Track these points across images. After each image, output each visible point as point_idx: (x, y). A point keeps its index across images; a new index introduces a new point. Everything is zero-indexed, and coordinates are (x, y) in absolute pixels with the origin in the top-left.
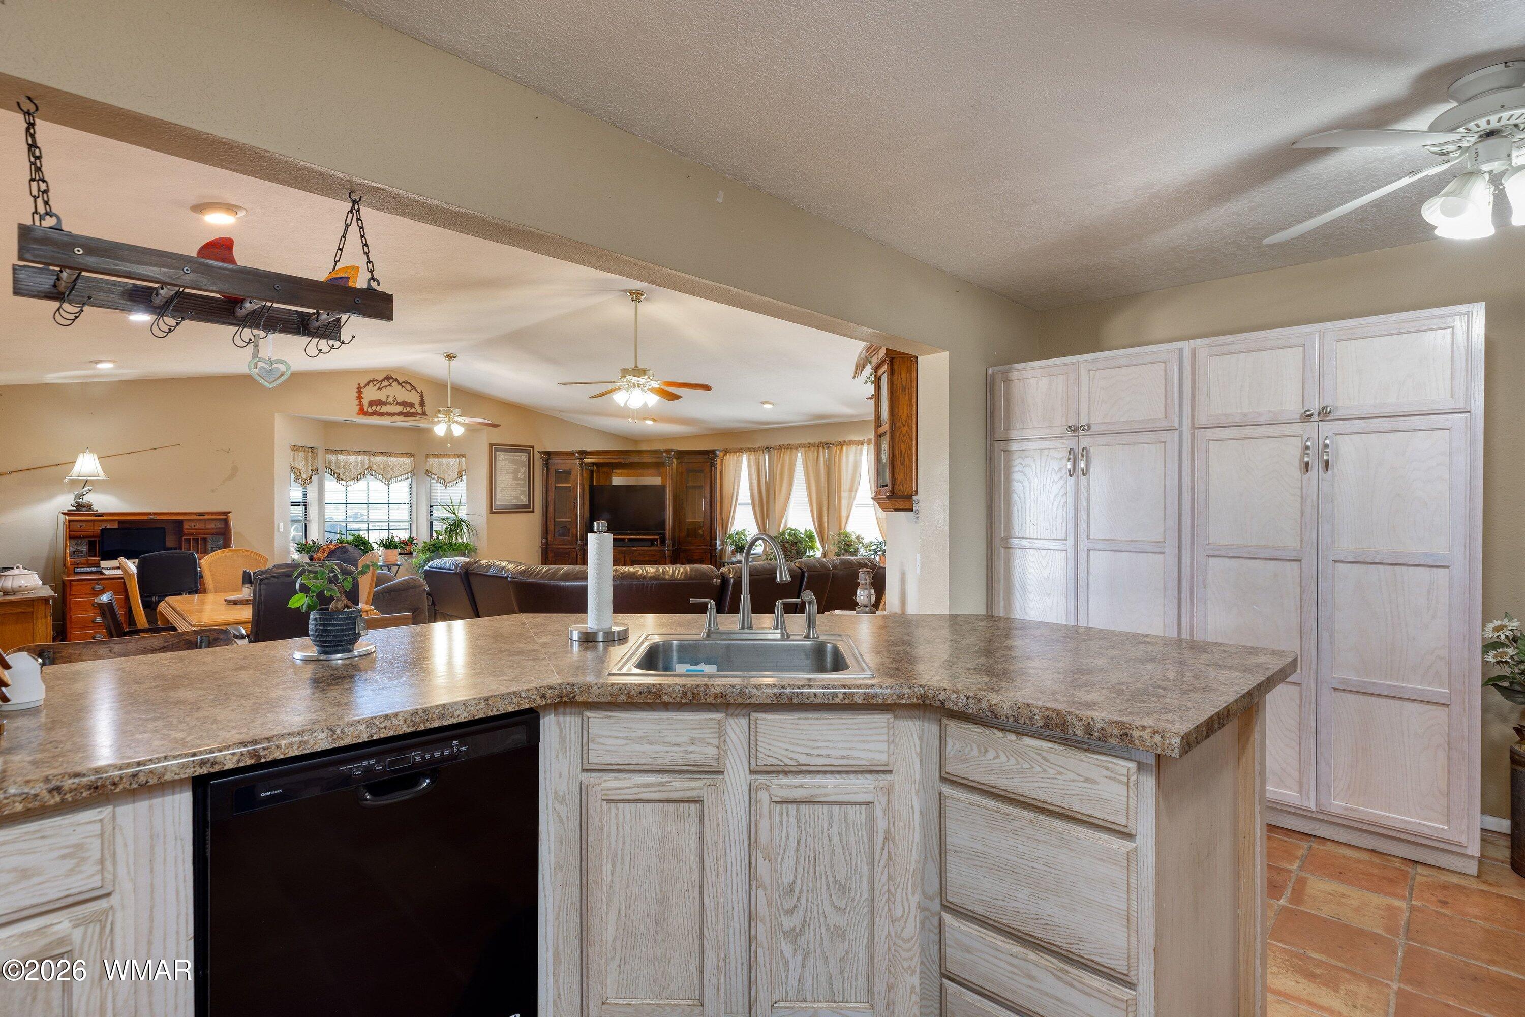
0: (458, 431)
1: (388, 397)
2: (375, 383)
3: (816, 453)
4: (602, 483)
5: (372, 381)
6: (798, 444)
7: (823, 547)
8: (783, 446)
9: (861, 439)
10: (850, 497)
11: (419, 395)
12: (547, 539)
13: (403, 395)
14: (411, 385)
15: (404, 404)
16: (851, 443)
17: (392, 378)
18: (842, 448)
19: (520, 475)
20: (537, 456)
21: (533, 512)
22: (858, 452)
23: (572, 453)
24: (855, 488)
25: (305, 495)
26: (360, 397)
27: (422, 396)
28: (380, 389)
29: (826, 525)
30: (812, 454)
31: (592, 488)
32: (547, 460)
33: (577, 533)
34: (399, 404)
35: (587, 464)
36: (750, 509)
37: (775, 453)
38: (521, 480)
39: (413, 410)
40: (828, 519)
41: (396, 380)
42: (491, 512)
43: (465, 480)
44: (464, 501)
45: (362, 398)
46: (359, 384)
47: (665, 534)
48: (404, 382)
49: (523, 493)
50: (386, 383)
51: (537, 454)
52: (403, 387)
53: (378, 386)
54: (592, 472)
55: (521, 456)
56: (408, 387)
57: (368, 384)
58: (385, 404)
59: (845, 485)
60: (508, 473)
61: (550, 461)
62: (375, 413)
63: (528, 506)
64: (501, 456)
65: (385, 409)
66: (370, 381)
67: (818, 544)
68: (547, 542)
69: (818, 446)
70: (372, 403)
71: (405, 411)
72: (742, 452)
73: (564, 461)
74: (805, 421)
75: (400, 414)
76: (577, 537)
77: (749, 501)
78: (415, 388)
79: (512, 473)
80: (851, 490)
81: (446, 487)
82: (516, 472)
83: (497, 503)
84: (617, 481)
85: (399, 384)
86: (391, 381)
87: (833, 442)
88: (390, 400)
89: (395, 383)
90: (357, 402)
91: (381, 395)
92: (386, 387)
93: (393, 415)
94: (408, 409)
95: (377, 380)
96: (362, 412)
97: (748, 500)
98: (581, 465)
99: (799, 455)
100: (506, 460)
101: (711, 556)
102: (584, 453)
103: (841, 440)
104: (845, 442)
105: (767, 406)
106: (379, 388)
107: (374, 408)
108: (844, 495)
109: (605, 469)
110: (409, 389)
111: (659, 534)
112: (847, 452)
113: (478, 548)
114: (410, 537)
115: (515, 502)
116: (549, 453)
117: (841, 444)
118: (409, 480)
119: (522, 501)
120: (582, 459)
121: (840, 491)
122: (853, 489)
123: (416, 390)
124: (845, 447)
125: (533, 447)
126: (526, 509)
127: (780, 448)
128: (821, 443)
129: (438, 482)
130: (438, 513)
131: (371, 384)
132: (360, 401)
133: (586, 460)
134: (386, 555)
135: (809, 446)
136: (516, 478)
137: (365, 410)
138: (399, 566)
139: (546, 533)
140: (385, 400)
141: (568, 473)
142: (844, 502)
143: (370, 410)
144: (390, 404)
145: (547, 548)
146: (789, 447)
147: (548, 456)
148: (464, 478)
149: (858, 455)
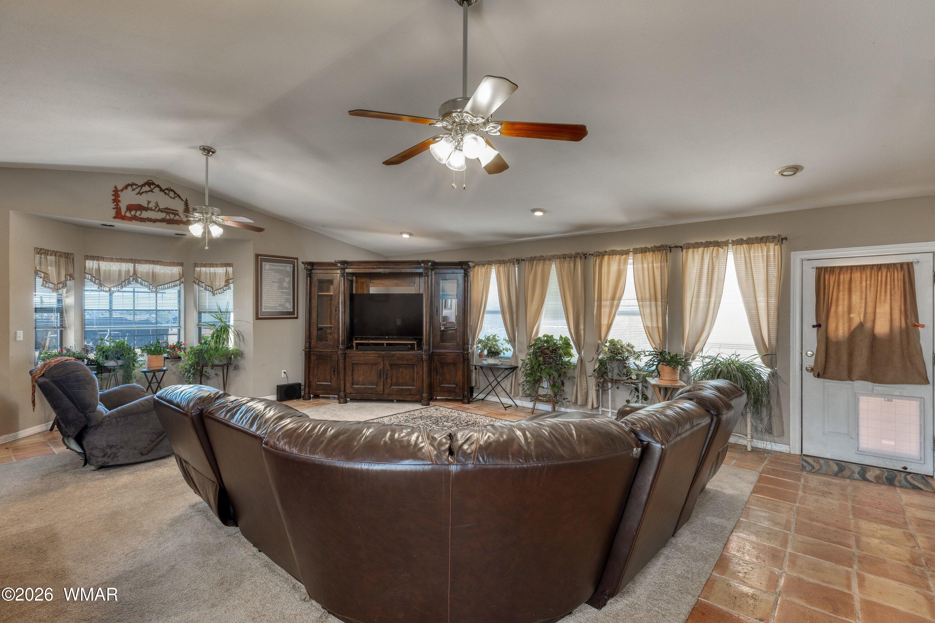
0: (216, 231)
1: (149, 202)
2: (134, 187)
3: (572, 265)
4: (360, 292)
5: (132, 185)
6: (552, 256)
7: (579, 353)
8: (535, 257)
9: (625, 249)
10: (612, 306)
11: (183, 203)
12: (310, 343)
13: (165, 201)
14: (175, 193)
15: (167, 210)
16: (613, 253)
17: (153, 184)
18: (602, 258)
19: (285, 284)
20: (301, 266)
21: (297, 318)
22: (622, 261)
23: (334, 264)
24: (617, 296)
25: (59, 301)
26: (116, 200)
27: (186, 204)
28: (140, 193)
29: (582, 332)
30: (567, 265)
31: (352, 297)
32: (311, 270)
33: (339, 338)
34: (161, 210)
35: (348, 273)
36: (500, 316)
37: (526, 266)
38: (287, 289)
39: (177, 218)
40: (584, 327)
41: (158, 186)
42: (258, 318)
43: (232, 289)
44: (231, 308)
45: (119, 201)
46: (116, 187)
47: (422, 339)
48: (167, 189)
49: (287, 300)
50: (147, 188)
51: (300, 263)
52: (166, 193)
53: (137, 190)
54: (352, 281)
55: (286, 267)
56: (172, 194)
57: (126, 187)
58: (146, 209)
59: (607, 294)
60: (273, 282)
61: (313, 271)
62: (134, 218)
63: (293, 313)
64: (267, 266)
65: (145, 215)
66: (129, 185)
67: (574, 351)
68: (310, 347)
69: (575, 257)
70: (130, 208)
71: (168, 217)
72: (491, 264)
73: (326, 271)
74: (564, 233)
75: (162, 220)
76: (338, 341)
77: (499, 309)
78: (178, 195)
79: (277, 282)
80: (613, 299)
81: (214, 294)
82: (281, 282)
83: (263, 310)
84: (373, 290)
85: (161, 190)
86: (152, 187)
87: (592, 253)
88: (152, 205)
89: (157, 190)
90: (113, 205)
91: (142, 200)
92: (147, 192)
93: (155, 221)
94: (172, 216)
95: (136, 185)
96: (119, 215)
97: (498, 307)
98: (343, 275)
99: (553, 267)
100: (272, 270)
101: (464, 360)
102: (345, 263)
103: (601, 250)
104: (606, 252)
105: (539, 214)
106: (138, 193)
107: (133, 213)
108: (606, 303)
109: (363, 280)
110: (173, 196)
111: (416, 339)
112: (609, 260)
113: (244, 352)
114: (178, 342)
115: (280, 309)
116: (312, 264)
117: (601, 255)
118: (178, 288)
119: (287, 308)
120: (344, 269)
121: (600, 300)
122: (616, 298)
123: (180, 197)
124: (606, 258)
125: (297, 259)
126: (291, 315)
127: (532, 259)
128: (578, 254)
129: (206, 289)
130: (206, 318)
131: (130, 188)
132: (117, 205)
133: (347, 271)
134: (149, 361)
135: (564, 257)
136: (281, 287)
137: (123, 213)
138: (165, 371)
139: (309, 337)
140: (146, 206)
141: (331, 282)
142: (605, 311)
143: (128, 214)
144: (151, 210)
145: (310, 351)
146: (542, 259)
147: (311, 266)
148: (232, 286)
149: (622, 264)
